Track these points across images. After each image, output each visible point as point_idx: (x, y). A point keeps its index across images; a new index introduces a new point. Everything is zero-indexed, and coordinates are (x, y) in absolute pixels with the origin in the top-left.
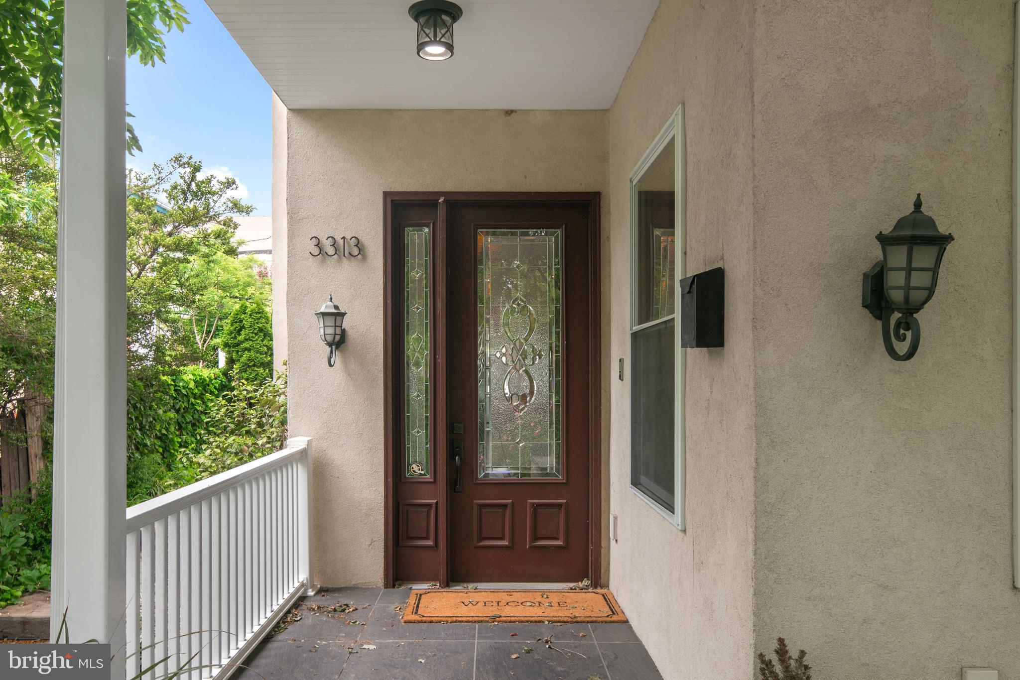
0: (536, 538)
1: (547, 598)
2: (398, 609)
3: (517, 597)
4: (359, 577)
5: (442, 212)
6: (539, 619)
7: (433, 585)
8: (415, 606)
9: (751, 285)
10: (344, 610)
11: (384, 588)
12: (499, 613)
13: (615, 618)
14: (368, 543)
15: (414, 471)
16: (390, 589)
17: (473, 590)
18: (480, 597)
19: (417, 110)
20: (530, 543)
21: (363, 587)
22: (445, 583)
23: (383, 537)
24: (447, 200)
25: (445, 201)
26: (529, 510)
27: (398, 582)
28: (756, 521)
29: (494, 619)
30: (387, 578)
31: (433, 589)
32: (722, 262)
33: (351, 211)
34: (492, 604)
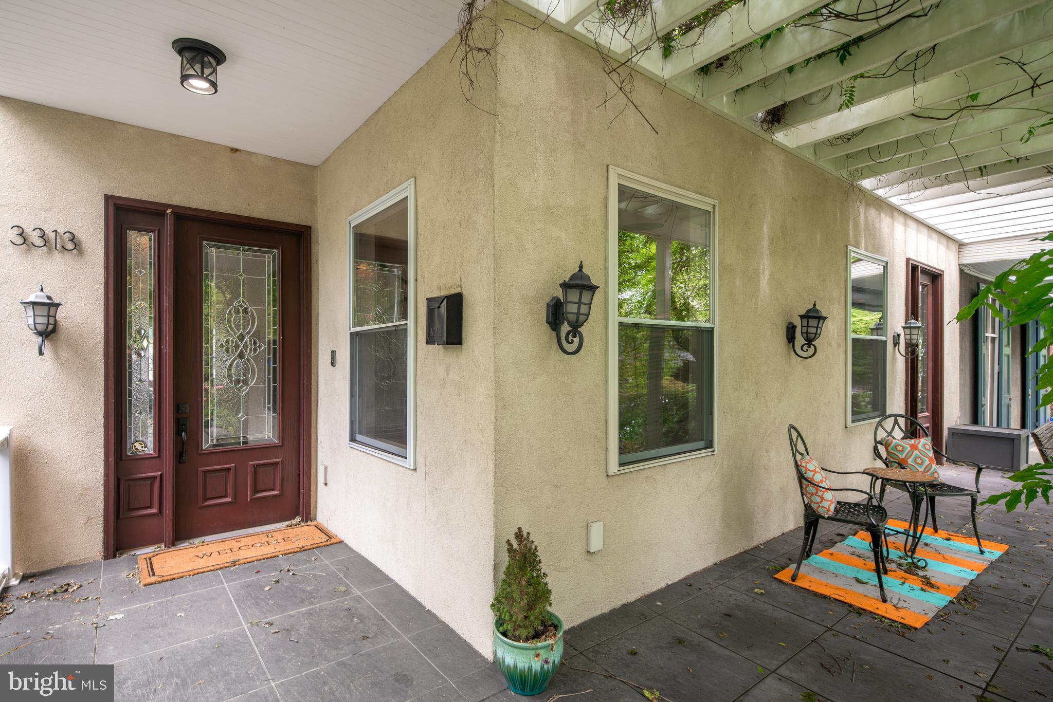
0: (256, 491)
1: (272, 537)
2: (131, 575)
3: (244, 541)
4: (72, 555)
5: (169, 224)
6: (273, 555)
7: (158, 547)
8: (149, 569)
9: (492, 306)
10: (67, 590)
11: (104, 560)
12: (236, 558)
13: (333, 541)
14: (84, 520)
15: (137, 449)
16: (111, 560)
17: (201, 544)
18: (214, 548)
19: (143, 128)
20: (251, 496)
21: (78, 564)
22: (171, 543)
23: (102, 513)
24: (175, 213)
25: (174, 213)
26: (250, 470)
27: (119, 552)
28: (495, 456)
29: (234, 563)
30: (107, 550)
31: (158, 551)
32: (459, 289)
33: (64, 207)
34: (225, 552)
